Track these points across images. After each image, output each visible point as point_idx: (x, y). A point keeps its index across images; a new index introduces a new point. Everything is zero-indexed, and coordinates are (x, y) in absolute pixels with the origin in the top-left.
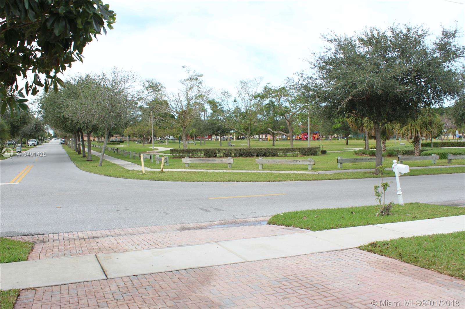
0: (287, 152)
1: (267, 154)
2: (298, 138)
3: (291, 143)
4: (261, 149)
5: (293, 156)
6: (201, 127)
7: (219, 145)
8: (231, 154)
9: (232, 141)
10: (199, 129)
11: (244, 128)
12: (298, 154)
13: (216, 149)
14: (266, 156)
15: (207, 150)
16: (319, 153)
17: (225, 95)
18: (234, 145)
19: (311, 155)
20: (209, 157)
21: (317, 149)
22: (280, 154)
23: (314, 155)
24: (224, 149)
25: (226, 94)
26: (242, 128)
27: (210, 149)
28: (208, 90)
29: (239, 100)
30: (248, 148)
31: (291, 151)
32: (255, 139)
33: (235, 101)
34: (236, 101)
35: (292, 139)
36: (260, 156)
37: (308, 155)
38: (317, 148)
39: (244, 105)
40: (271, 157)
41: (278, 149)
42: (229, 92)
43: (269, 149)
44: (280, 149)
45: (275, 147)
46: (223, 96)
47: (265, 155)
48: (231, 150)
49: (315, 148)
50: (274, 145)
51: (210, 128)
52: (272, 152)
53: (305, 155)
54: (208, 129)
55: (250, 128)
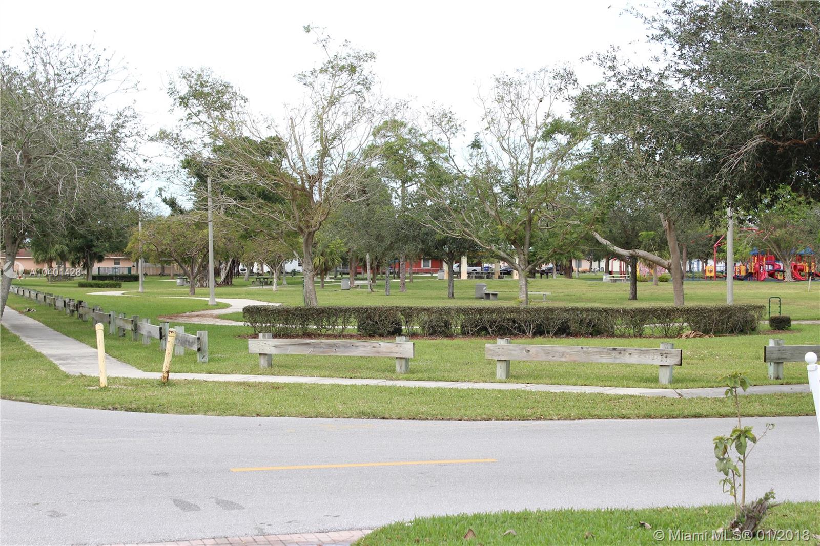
0: (643, 321)
1: (573, 327)
2: (743, 274)
3: (675, 288)
4: (551, 310)
6: (385, 233)
7: (445, 293)
8: (447, 325)
9: (506, 278)
10: (379, 238)
11: (508, 238)
12: (681, 329)
13: (397, 309)
14: (569, 334)
16: (765, 324)
17: (440, 125)
18: (496, 295)
19: (732, 332)
21: (752, 313)
22: (620, 326)
23: (742, 332)
24: (425, 310)
25: (445, 120)
26: (502, 236)
27: (375, 309)
28: (393, 105)
29: (489, 141)
30: (523, 306)
31: (658, 317)
32: (593, 275)
33: (476, 145)
34: (479, 147)
35: (678, 276)
36: (548, 333)
37: (719, 333)
38: (755, 308)
39: (506, 158)
40: (581, 340)
41: (613, 310)
42: (455, 117)
43: (577, 309)
44: (618, 311)
46: (437, 129)
47: (564, 331)
48: (447, 311)
49: (745, 309)
50: (634, 297)
52: (591, 320)
53: (706, 332)
54: (406, 240)
55: (528, 237)
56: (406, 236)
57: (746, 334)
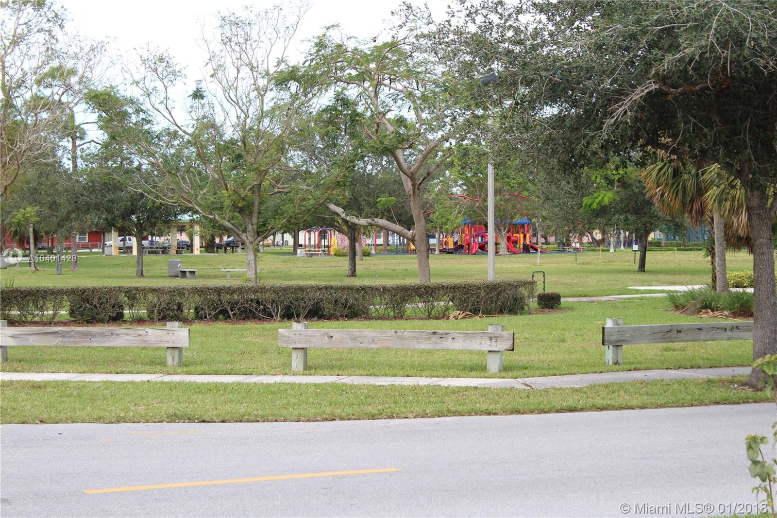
0: (404, 300)
1: (328, 308)
2: (451, 246)
3: (420, 263)
4: (301, 289)
5: (429, 317)
6: (61, 200)
7: (133, 271)
8: (180, 307)
9: (186, 254)
10: (53, 206)
11: (234, 205)
12: (447, 309)
13: (120, 289)
14: (321, 317)
15: (84, 291)
16: (533, 303)
17: (156, 70)
18: (193, 273)
19: (501, 312)
20: (92, 321)
21: (522, 289)
22: (377, 307)
23: (512, 311)
24: (153, 290)
25: (162, 65)
26: (227, 202)
27: (94, 290)
28: (87, 49)
29: (213, 90)
30: (250, 285)
31: (421, 296)
33: (198, 95)
34: (202, 97)
35: (423, 249)
36: (298, 316)
37: (488, 312)
38: (525, 284)
39: (233, 113)
40: (341, 323)
41: (371, 288)
42: (175, 61)
43: (331, 287)
44: (377, 289)
45: (357, 282)
46: (150, 75)
47: (316, 313)
48: (181, 292)
49: (515, 286)
50: (353, 273)
51: (96, 204)
52: (346, 301)
53: (475, 312)
54: (88, 208)
55: (256, 204)
56: (87, 203)
57: (516, 314)
